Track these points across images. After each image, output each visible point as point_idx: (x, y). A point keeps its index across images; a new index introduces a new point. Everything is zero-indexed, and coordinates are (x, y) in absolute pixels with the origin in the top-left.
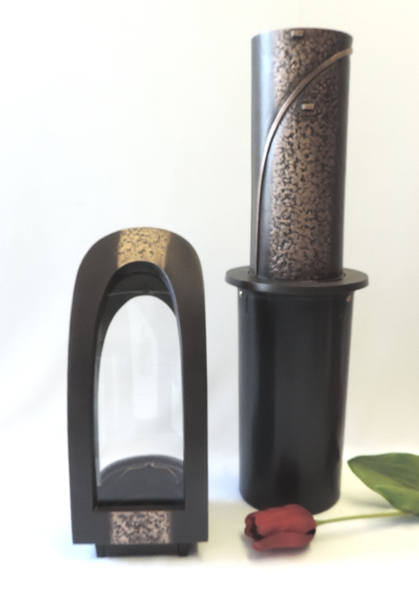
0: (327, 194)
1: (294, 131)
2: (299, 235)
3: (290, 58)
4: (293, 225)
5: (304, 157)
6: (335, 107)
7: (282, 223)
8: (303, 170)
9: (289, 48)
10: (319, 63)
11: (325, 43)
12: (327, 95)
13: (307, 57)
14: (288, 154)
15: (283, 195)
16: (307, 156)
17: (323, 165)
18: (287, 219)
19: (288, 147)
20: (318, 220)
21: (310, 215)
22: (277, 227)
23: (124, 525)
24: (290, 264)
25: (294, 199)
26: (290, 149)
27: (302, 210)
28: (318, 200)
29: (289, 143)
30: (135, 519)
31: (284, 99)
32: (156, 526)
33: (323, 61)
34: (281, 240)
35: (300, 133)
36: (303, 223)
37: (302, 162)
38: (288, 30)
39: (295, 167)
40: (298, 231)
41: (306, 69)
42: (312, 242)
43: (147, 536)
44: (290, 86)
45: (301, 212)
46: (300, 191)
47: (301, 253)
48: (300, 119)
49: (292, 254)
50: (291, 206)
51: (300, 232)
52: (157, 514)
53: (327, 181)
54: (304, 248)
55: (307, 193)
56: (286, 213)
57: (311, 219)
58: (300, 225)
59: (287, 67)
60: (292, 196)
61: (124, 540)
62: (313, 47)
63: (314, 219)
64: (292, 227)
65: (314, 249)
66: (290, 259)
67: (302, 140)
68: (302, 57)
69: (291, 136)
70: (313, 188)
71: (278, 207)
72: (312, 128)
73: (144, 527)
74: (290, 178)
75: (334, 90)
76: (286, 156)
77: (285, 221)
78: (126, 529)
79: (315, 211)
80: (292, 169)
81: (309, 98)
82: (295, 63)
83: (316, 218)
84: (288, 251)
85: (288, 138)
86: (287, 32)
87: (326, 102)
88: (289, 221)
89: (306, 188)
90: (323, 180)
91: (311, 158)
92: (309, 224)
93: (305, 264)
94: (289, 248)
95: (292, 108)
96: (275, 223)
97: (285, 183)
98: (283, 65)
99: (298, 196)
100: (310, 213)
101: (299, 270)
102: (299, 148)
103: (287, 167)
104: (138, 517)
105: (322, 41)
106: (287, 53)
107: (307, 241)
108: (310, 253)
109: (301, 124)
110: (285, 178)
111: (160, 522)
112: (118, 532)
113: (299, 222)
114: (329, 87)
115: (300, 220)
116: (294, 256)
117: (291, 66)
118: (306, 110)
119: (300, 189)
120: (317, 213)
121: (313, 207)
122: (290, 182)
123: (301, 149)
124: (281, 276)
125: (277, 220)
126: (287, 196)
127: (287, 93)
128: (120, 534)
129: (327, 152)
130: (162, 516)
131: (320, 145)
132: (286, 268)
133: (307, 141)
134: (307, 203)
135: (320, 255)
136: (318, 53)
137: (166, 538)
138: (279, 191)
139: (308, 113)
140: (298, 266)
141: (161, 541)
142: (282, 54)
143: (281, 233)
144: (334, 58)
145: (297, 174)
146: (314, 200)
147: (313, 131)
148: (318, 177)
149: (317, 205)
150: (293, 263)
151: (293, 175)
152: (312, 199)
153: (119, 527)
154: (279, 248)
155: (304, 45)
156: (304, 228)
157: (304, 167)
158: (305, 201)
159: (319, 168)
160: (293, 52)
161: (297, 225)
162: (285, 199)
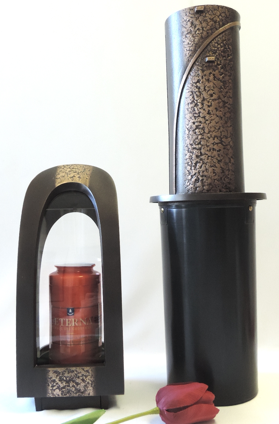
0: (229, 124)
1: (200, 78)
2: (209, 156)
3: (195, 27)
4: (203, 149)
5: (209, 97)
6: (230, 60)
7: (194, 148)
8: (209, 106)
9: (194, 20)
10: (217, 29)
11: (220, 15)
12: (224, 51)
13: (208, 25)
14: (196, 95)
15: (194, 126)
16: (211, 96)
17: (225, 103)
18: (198, 144)
19: (197, 90)
20: (222, 144)
21: (216, 140)
22: (191, 152)
23: (57, 380)
24: (203, 180)
25: (203, 129)
26: (197, 92)
27: (212, 136)
28: (221, 129)
29: (197, 87)
30: (66, 375)
31: (191, 56)
32: (83, 380)
33: (220, 28)
34: (194, 162)
35: (205, 79)
36: (211, 146)
37: (208, 100)
39: (203, 104)
40: (207, 153)
41: (208, 33)
42: (219, 161)
43: (76, 389)
44: (195, 46)
45: (209, 138)
46: (207, 122)
47: (210, 169)
48: (205, 69)
49: (203, 172)
50: (201, 134)
51: (209, 154)
52: (83, 370)
53: (228, 115)
54: (213, 166)
55: (213, 123)
56: (197, 140)
57: (217, 144)
58: (208, 149)
59: (193, 33)
60: (201, 127)
61: (57, 393)
62: (212, 18)
63: (220, 143)
64: (203, 151)
65: (221, 167)
66: (202, 176)
67: (207, 83)
68: (204, 24)
69: (198, 81)
70: (217, 119)
71: (190, 136)
72: (214, 75)
73: (73, 381)
74: (199, 113)
75: (229, 48)
76: (195, 97)
77: (197, 147)
78: (60, 383)
79: (220, 137)
80: (200, 106)
81: (211, 53)
82: (198, 29)
83: (221, 142)
84: (200, 169)
85: (196, 83)
86: (192, 9)
87: (224, 57)
88: (200, 146)
89: (212, 120)
90: (225, 113)
91: (215, 96)
92: (215, 147)
93: (215, 180)
94: (201, 167)
95: (198, 62)
97: (195, 117)
98: (190, 32)
99: (206, 126)
100: (216, 139)
101: (210, 184)
102: (205, 90)
103: (196, 105)
104: (68, 373)
105: (218, 13)
106: (192, 23)
107: (215, 160)
108: (218, 170)
109: (205, 73)
110: (195, 113)
111: (86, 377)
112: (53, 386)
113: (207, 146)
114: (225, 45)
115: (208, 144)
116: (205, 173)
117: (196, 32)
118: (209, 62)
119: (207, 120)
120: (222, 138)
121: (218, 134)
122: (199, 116)
123: (206, 91)
124: (195, 191)
125: (190, 147)
126: (197, 127)
127: (194, 51)
128: (54, 388)
129: (227, 92)
130: (87, 371)
131: (221, 88)
132: (199, 184)
133: (211, 84)
134: (213, 131)
135: (227, 173)
136: (215, 22)
137: (90, 392)
138: (191, 124)
139: (211, 64)
140: (209, 181)
141: (86, 394)
142: (189, 24)
143: (194, 156)
144: (227, 26)
145: (204, 110)
146: (219, 129)
147: (215, 77)
148: (220, 111)
149: (221, 132)
150: (205, 178)
151: (202, 111)
152: (217, 128)
153: (54, 381)
154: (193, 168)
155: (205, 16)
156: (212, 151)
157: (209, 104)
158: (212, 129)
159: (221, 104)
160: (197, 23)
161: (206, 148)
162: (196, 129)
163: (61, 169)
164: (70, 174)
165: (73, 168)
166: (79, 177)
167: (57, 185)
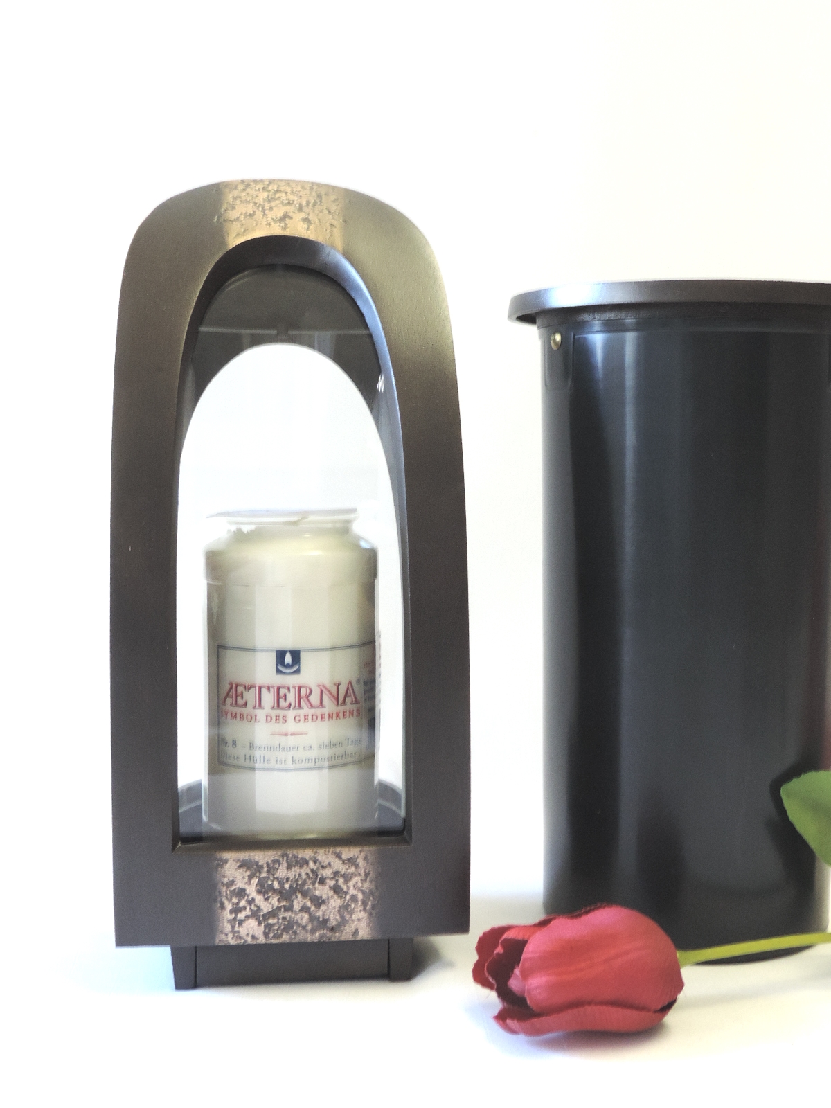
23: (252, 891)
30: (282, 872)
32: (337, 890)
43: (312, 918)
52: (339, 856)
61: (252, 931)
73: (305, 894)
78: (259, 899)
104: (289, 867)
111: (347, 878)
112: (236, 910)
128: (241, 916)
130: (352, 861)
137: (360, 926)
141: (346, 935)
153: (241, 893)
163: (235, 193)
164: (271, 209)
165: (278, 191)
166: (306, 220)
167: (234, 241)
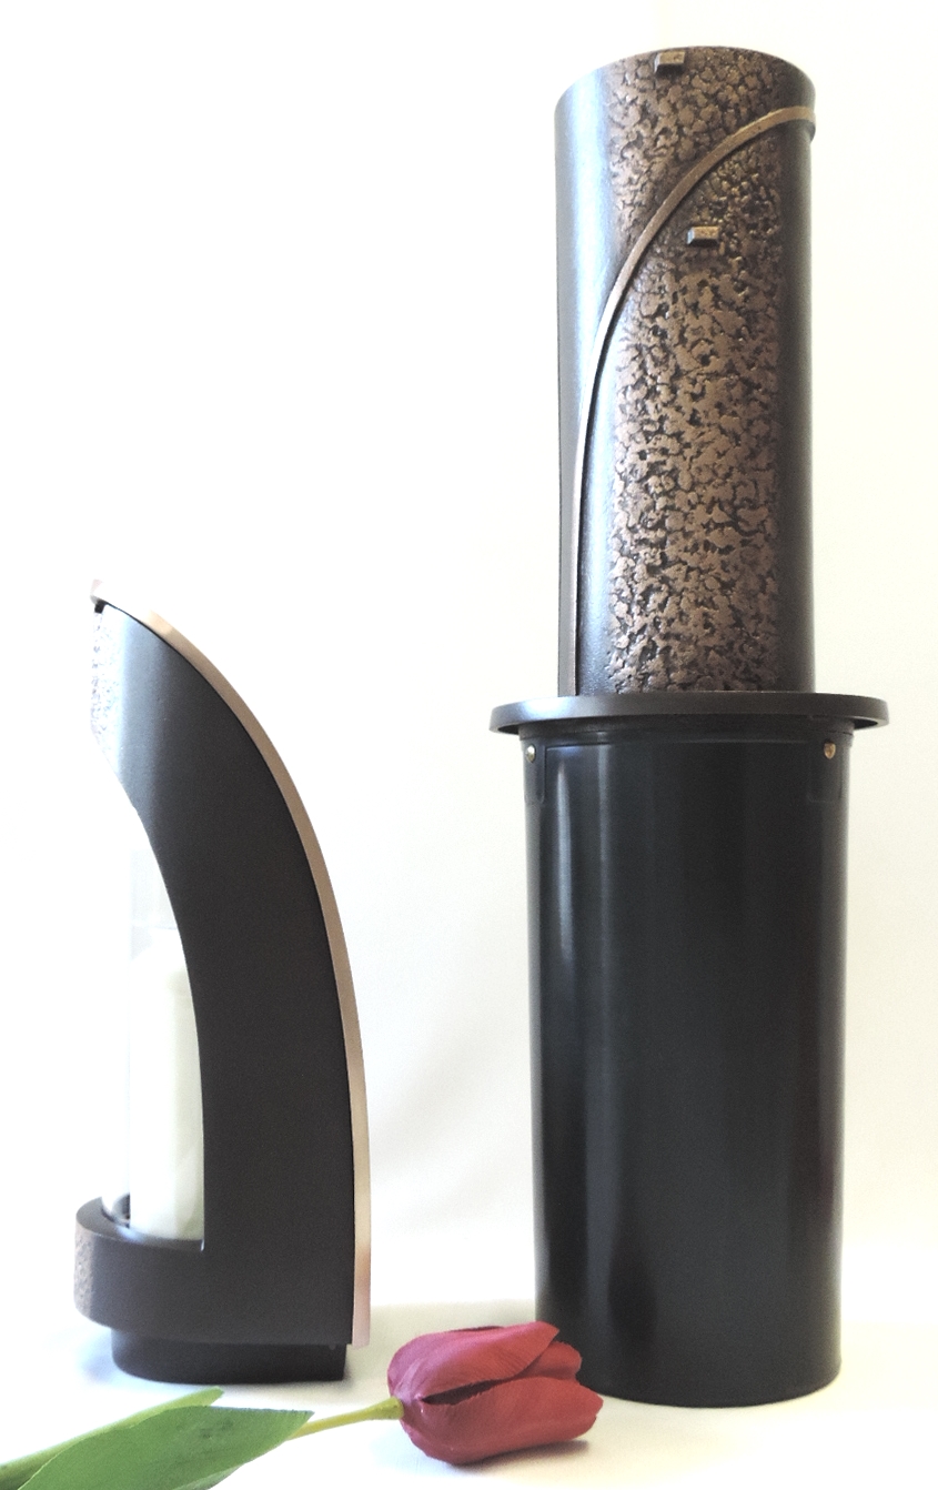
0: (763, 461)
1: (668, 299)
2: (690, 569)
3: (654, 124)
4: (673, 543)
5: (695, 364)
6: (773, 240)
7: (641, 542)
8: (694, 397)
9: (651, 99)
10: (728, 132)
11: (742, 81)
12: (751, 209)
13: (697, 115)
14: (653, 358)
15: (643, 467)
16: (705, 360)
17: (749, 385)
18: (654, 528)
19: (654, 340)
20: (737, 528)
21: (718, 515)
22: (629, 555)
24: (667, 649)
25: (673, 474)
26: (659, 349)
27: (703, 499)
28: (736, 475)
29: (655, 330)
31: (638, 224)
33: (739, 126)
34: (640, 588)
35: (685, 303)
36: (700, 535)
37: (692, 375)
38: (646, 58)
39: (673, 390)
40: (685, 556)
41: (697, 144)
42: (726, 587)
44: (654, 191)
45: (693, 507)
46: (688, 453)
47: (695, 614)
48: (684, 267)
49: (670, 622)
50: (665, 493)
51: (692, 560)
53: (760, 428)
54: (702, 604)
55: (708, 456)
56: (652, 515)
57: (720, 526)
58: (690, 543)
59: (647, 143)
60: (667, 468)
62: (712, 91)
63: (728, 524)
64: (670, 551)
65: (731, 607)
66: (666, 637)
67: (689, 319)
68: (685, 114)
69: (660, 311)
70: (722, 442)
71: (630, 502)
72: (715, 289)
74: (662, 419)
75: (771, 198)
76: (649, 364)
77: (651, 536)
79: (731, 503)
80: (664, 394)
81: (705, 214)
82: (665, 131)
83: (734, 522)
84: (660, 614)
85: (652, 318)
86: (643, 62)
87: (749, 227)
88: (660, 534)
89: (703, 444)
90: (750, 423)
91: (716, 364)
92: (714, 537)
93: (708, 649)
94: (662, 606)
95: (661, 245)
96: (624, 543)
97: (647, 434)
98: (636, 143)
99: (682, 465)
100: (716, 509)
101: (693, 664)
102: (682, 340)
103: (652, 393)
105: (735, 76)
106: (644, 111)
107: (711, 583)
108: (719, 617)
109: (684, 281)
110: (649, 422)
113: (687, 535)
114: (755, 188)
115: (688, 528)
116: (677, 627)
117: (657, 139)
118: (698, 243)
119: (688, 445)
120: (736, 508)
121: (724, 493)
122: (661, 431)
123: (688, 345)
124: (641, 686)
125: (626, 536)
126: (653, 469)
127: (650, 207)
129: (758, 351)
131: (739, 334)
132: (654, 664)
133: (705, 321)
134: (709, 482)
135: (751, 626)
136: (724, 107)
138: (631, 458)
139: (704, 253)
140: (690, 652)
142: (634, 113)
143: (640, 569)
144: (766, 120)
145: (678, 409)
146: (728, 475)
147: (717, 297)
148: (734, 414)
149: (734, 488)
150: (675, 644)
151: (669, 412)
152: (721, 472)
154: (635, 609)
155: (690, 87)
156: (701, 550)
157: (697, 390)
158: (705, 477)
159: (737, 392)
160: (661, 108)
161: (682, 542)
162: (648, 476)
